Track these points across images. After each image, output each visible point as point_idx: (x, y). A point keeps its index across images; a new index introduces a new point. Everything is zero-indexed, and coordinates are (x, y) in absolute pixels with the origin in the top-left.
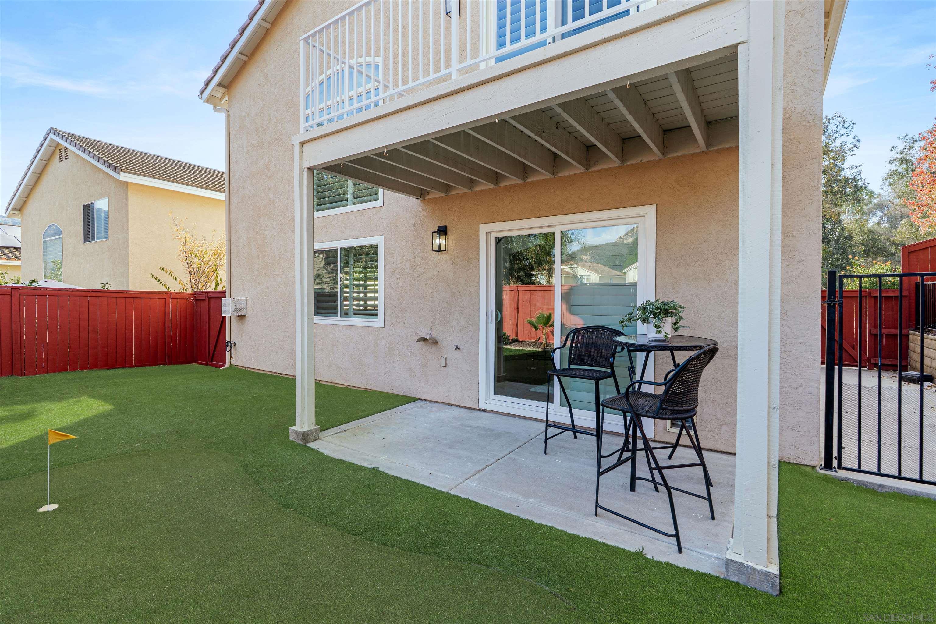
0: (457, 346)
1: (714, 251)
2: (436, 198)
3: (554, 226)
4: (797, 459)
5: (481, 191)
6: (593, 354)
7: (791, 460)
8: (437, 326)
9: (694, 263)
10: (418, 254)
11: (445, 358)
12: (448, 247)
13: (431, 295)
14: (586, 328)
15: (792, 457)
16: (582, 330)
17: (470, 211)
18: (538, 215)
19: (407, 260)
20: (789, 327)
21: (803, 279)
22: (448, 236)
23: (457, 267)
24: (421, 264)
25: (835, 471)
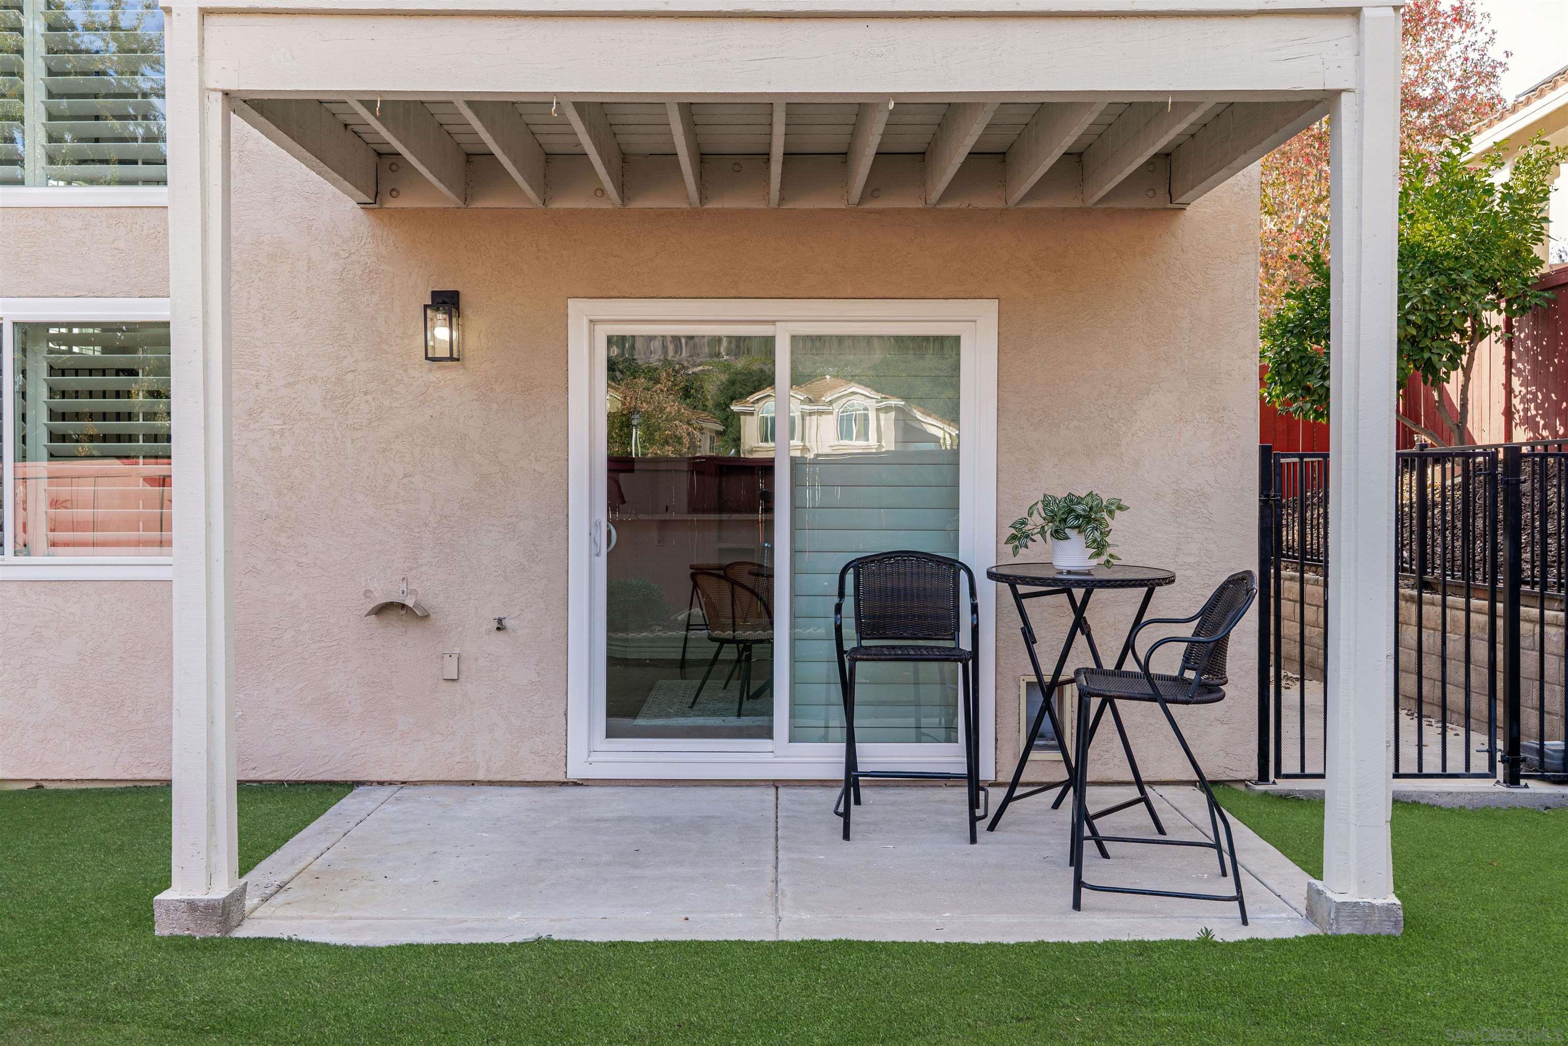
0: (500, 621)
1: (1100, 402)
2: (423, 210)
3: (774, 322)
4: (1228, 772)
5: (572, 212)
6: (902, 612)
7: (1219, 776)
8: (424, 568)
9: (1066, 424)
10: (356, 361)
11: (455, 658)
12: (463, 349)
13: (405, 480)
14: (881, 557)
15: (1222, 770)
16: (872, 561)
17: (538, 258)
18: (733, 293)
19: (314, 379)
20: (1215, 542)
21: (1234, 458)
22: (463, 319)
23: (495, 406)
24: (366, 393)
25: (1274, 783)
